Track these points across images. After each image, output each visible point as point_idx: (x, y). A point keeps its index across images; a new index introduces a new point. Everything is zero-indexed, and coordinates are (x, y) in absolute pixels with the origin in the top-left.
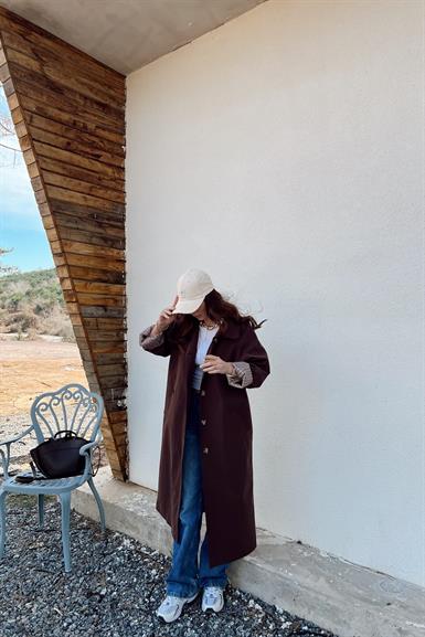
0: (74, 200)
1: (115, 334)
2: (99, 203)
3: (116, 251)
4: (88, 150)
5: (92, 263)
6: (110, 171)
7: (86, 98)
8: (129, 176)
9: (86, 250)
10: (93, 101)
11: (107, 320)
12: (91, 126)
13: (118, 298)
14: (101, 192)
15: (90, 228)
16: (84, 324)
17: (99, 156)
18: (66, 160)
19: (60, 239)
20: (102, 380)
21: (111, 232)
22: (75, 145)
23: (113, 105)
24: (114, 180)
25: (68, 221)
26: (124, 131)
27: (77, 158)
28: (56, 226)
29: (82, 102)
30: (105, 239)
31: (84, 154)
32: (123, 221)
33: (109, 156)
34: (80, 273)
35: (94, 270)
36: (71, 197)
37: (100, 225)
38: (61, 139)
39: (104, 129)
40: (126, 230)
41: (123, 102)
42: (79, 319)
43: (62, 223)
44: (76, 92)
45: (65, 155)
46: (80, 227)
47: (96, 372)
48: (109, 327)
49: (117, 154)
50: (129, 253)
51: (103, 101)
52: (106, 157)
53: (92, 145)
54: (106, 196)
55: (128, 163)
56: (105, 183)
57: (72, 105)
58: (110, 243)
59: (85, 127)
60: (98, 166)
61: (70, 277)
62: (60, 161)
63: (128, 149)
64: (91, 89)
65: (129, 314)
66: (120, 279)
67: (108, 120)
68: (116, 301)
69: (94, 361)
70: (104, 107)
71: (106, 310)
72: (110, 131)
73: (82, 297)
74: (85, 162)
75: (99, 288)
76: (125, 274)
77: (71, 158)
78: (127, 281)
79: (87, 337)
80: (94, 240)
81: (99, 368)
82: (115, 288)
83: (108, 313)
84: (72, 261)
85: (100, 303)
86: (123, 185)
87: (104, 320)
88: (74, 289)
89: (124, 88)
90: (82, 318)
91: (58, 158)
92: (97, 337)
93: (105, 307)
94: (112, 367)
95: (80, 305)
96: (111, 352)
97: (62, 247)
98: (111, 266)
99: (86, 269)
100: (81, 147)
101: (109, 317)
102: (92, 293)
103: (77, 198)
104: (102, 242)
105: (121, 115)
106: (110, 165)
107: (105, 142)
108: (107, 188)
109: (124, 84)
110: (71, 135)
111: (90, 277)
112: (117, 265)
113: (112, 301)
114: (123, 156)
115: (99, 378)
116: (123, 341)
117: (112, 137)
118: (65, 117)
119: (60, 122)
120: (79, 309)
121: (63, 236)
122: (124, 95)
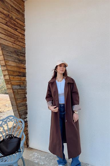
0: (9, 45)
1: (23, 95)
2: (17, 47)
3: (23, 65)
4: (13, 26)
5: (16, 69)
6: (20, 35)
7: (12, 6)
8: (26, 38)
9: (13, 64)
10: (14, 8)
11: (21, 90)
12: (14, 18)
13: (24, 82)
14: (18, 43)
15: (15, 56)
16: (14, 92)
17: (17, 29)
18: (6, 29)
19: (5, 60)
20: (20, 112)
21: (21, 58)
22: (9, 24)
23: (21, 11)
24: (22, 39)
25: (7, 53)
26: (25, 21)
27: (9, 29)
28: (3, 55)
29: (11, 8)
30: (19, 60)
31: (12, 28)
32: (25, 54)
33: (20, 30)
34: (12, 73)
35: (16, 72)
36: (8, 44)
37: (18, 55)
38: (4, 21)
39: (18, 20)
40: (26, 57)
41: (24, 11)
42: (12, 91)
43: (5, 53)
44: (9, 4)
45: (5, 27)
46: (11, 55)
47: (18, 110)
48: (21, 93)
49: (23, 30)
50: (27, 66)
51: (18, 9)
52: (19, 30)
53: (14, 25)
54: (19, 44)
55: (26, 33)
56: (19, 40)
57: (7, 9)
58: (21, 62)
59: (12, 17)
60: (17, 33)
61: (8, 74)
62: (4, 29)
63: (26, 28)
64: (14, 4)
65: (27, 88)
66: (24, 75)
67: (19, 16)
68: (23, 83)
69: (17, 106)
70: (18, 11)
71: (20, 86)
72: (20, 21)
73: (13, 82)
74: (12, 31)
75: (18, 78)
76: (26, 73)
77: (8, 28)
78: (27, 76)
79: (15, 97)
80: (16, 61)
81: (19, 108)
82: (23, 78)
83: (21, 88)
84: (9, 68)
85: (18, 84)
86: (24, 41)
87: (19, 90)
88: (10, 79)
89: (24, 6)
90: (13, 90)
91: (3, 28)
92: (18, 97)
93: (20, 85)
94: (23, 107)
95: (12, 85)
96: (22, 102)
97: (5, 63)
98: (21, 70)
99: (14, 71)
100: (11, 25)
101: (21, 89)
102: (16, 80)
103: (10, 44)
104: (18, 61)
105: (23, 15)
106: (20, 33)
107: (19, 24)
108: (19, 41)
109: (24, 5)
110: (7, 19)
111: (15, 74)
112: (23, 70)
113: (22, 83)
114: (24, 31)
115: (19, 112)
116: (26, 97)
117: (21, 23)
118: (5, 12)
119: (3, 14)
120: (12, 86)
121: (6, 58)
122: (24, 8)
